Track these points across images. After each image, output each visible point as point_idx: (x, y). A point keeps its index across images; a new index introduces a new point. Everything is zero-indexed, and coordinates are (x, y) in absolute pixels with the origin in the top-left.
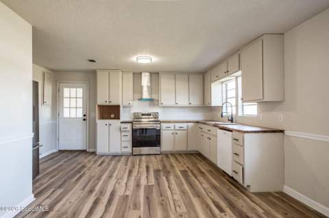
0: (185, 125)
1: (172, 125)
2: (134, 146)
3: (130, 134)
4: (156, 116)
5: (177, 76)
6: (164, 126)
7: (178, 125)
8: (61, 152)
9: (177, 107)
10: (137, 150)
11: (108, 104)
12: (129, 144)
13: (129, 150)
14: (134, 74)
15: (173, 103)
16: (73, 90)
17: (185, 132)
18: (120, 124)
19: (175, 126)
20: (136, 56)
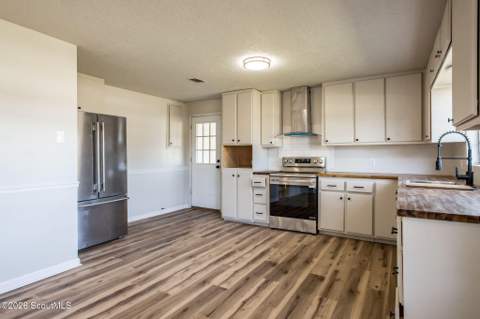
0: (368, 184)
1: (339, 182)
2: (272, 213)
3: (266, 192)
5: (357, 84)
6: (324, 182)
7: (352, 183)
8: (194, 208)
9: (356, 146)
10: (281, 221)
11: (235, 143)
12: (265, 209)
13: (265, 218)
14: (282, 93)
15: (349, 140)
16: (207, 125)
17: (371, 196)
18: (252, 175)
19: (345, 184)
20: (244, 57)
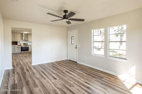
2: (21, 51)
3: (20, 48)
4: (27, 44)
6: (29, 46)
10: (22, 52)
11: (14, 41)
12: (20, 51)
13: (20, 52)
18: (18, 46)
